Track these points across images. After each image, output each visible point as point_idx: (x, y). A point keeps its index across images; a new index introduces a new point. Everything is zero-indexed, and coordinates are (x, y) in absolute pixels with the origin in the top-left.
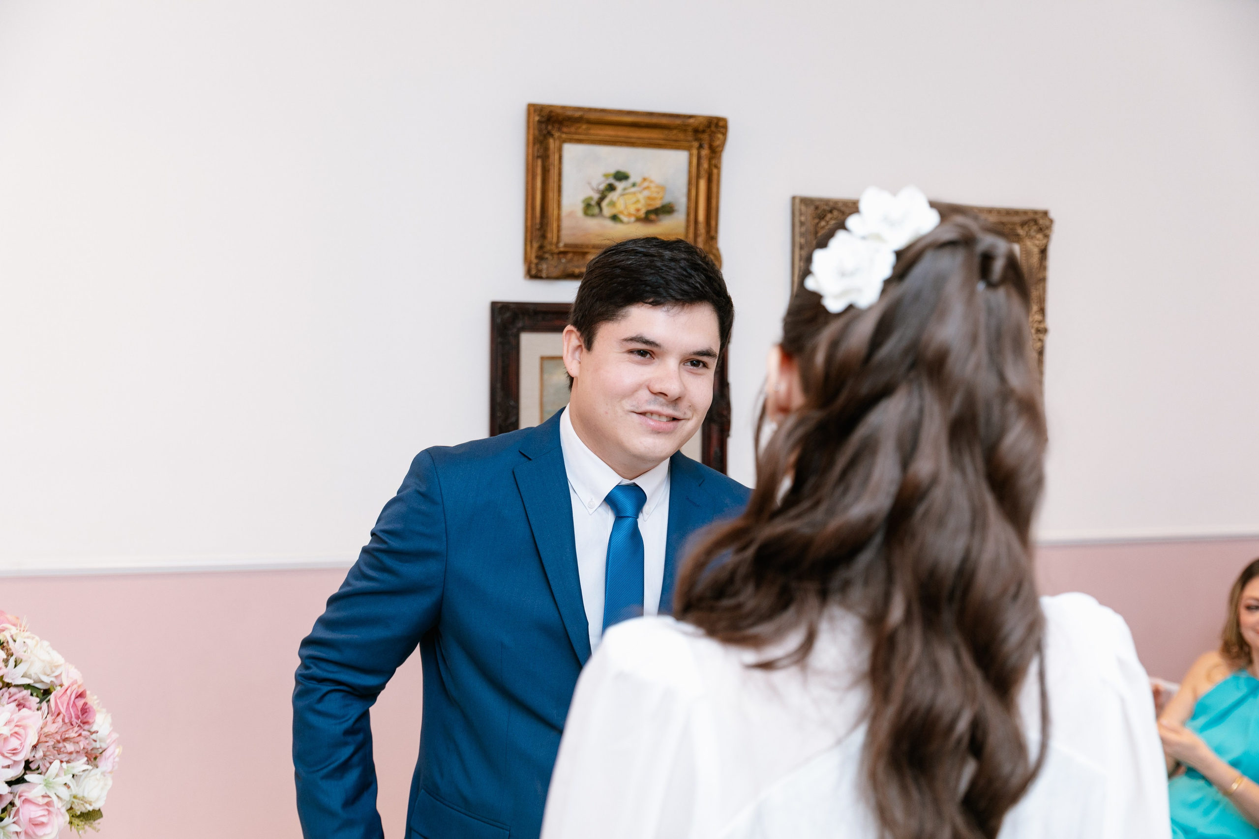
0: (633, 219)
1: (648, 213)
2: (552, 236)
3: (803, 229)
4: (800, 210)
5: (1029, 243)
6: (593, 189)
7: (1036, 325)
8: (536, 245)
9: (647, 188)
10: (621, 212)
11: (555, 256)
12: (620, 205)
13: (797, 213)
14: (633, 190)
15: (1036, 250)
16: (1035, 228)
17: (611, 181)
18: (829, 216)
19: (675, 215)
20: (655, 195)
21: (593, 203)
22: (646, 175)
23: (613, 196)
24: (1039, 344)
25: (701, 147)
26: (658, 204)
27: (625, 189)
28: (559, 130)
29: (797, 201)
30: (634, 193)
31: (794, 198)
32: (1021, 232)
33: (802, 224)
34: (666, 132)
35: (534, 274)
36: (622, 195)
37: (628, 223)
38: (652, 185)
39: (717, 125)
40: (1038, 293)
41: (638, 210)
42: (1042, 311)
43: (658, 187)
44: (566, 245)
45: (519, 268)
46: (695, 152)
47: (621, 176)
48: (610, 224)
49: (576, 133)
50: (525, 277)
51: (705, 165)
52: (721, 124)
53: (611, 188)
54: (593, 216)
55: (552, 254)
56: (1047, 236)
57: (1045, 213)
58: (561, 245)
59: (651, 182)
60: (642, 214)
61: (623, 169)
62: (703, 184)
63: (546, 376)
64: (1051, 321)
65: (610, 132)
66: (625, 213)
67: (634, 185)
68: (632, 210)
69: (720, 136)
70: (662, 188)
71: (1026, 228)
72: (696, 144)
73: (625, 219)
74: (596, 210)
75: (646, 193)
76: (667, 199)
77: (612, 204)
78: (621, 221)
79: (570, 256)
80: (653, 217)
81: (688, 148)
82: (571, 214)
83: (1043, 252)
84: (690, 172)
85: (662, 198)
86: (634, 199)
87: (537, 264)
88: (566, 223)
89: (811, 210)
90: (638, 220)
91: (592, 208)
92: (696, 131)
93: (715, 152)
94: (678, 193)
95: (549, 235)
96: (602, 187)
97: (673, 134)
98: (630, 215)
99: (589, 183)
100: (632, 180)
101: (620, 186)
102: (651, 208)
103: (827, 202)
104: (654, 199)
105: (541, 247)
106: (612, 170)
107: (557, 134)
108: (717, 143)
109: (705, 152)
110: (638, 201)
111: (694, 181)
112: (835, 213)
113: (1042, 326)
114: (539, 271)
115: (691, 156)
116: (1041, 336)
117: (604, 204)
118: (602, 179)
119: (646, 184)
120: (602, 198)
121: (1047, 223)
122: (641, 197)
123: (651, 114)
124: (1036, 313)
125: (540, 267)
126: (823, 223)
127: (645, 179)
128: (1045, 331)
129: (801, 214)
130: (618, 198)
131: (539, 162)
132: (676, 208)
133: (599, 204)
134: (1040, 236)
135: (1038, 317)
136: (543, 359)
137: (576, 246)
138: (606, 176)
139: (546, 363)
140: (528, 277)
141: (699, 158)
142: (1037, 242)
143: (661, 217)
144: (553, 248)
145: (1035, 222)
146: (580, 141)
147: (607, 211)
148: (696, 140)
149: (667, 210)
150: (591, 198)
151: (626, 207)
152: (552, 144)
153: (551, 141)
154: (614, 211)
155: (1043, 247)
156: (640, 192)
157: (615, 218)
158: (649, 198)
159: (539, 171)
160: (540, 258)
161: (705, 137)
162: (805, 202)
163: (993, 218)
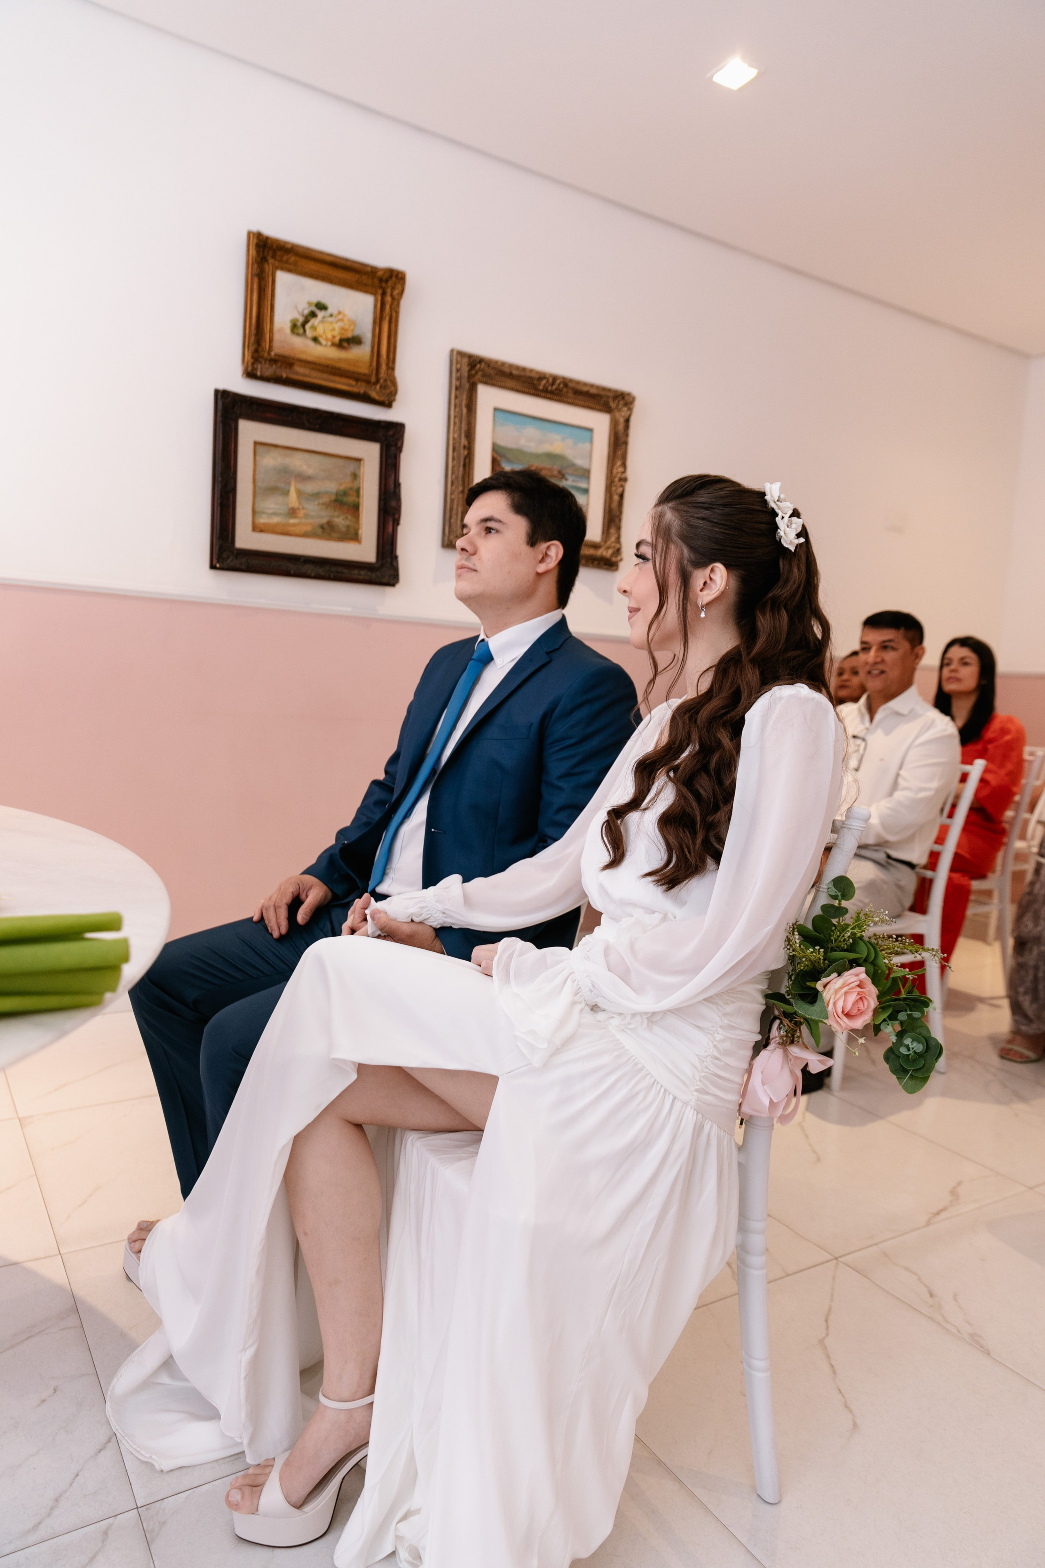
0: (329, 343)
1: (341, 340)
2: (265, 345)
3: (459, 374)
4: (457, 359)
5: (617, 414)
6: (299, 312)
7: (619, 475)
8: (252, 348)
9: (342, 320)
10: (321, 336)
11: (268, 363)
12: (320, 330)
13: (454, 362)
14: (330, 319)
15: (622, 420)
16: (622, 402)
17: (314, 308)
18: (478, 366)
19: (362, 346)
20: (347, 327)
21: (299, 324)
22: (341, 309)
23: (314, 322)
24: (620, 490)
25: (384, 294)
26: (349, 335)
27: (324, 317)
28: (274, 257)
29: (455, 353)
30: (332, 323)
31: (452, 351)
32: (613, 405)
33: (459, 371)
34: (357, 276)
35: (250, 374)
36: (322, 321)
37: (326, 346)
38: (346, 319)
39: (397, 277)
40: (622, 451)
41: (334, 337)
42: (624, 465)
43: (349, 320)
44: (276, 355)
45: (237, 368)
46: (379, 298)
47: (321, 307)
48: (311, 344)
49: (287, 262)
50: (243, 375)
51: (387, 310)
52: (400, 276)
53: (313, 315)
54: (298, 334)
55: (266, 360)
56: (630, 410)
57: (629, 394)
58: (273, 353)
59: (344, 315)
60: (337, 340)
61: (325, 301)
62: (385, 327)
63: (258, 458)
64: (630, 474)
65: (313, 267)
66: (324, 337)
67: (331, 315)
68: (329, 336)
69: (400, 287)
70: (353, 323)
71: (616, 402)
72: (380, 292)
73: (324, 342)
74: (301, 331)
75: (340, 324)
76: (357, 332)
77: (314, 328)
78: (320, 343)
79: (279, 364)
80: (345, 344)
81: (374, 294)
82: (281, 330)
83: (627, 421)
84: (375, 312)
85: (353, 330)
86: (331, 327)
87: (253, 364)
88: (277, 337)
89: (465, 361)
90: (333, 344)
91: (298, 328)
92: (381, 280)
93: (396, 300)
94: (365, 328)
95: (263, 344)
96: (306, 312)
97: (364, 279)
98: (327, 339)
99: (296, 307)
100: (330, 311)
101: (321, 314)
102: (345, 336)
103: (477, 357)
104: (346, 330)
105: (256, 351)
106: (315, 301)
107: (271, 261)
108: (397, 292)
109: (388, 298)
110: (333, 330)
111: (378, 321)
112: (483, 364)
113: (623, 476)
114: (254, 369)
115: (376, 301)
116: (622, 483)
117: (308, 326)
118: (307, 306)
119: (340, 317)
120: (306, 322)
121: (631, 399)
122: (337, 326)
123: (347, 260)
124: (619, 466)
125: (255, 366)
126: (473, 372)
127: (339, 313)
128: (625, 480)
129: (457, 363)
130: (318, 324)
131: (256, 280)
132: (363, 340)
133: (304, 325)
134: (625, 409)
135: (621, 469)
136: (256, 443)
137: (284, 357)
138: (310, 304)
139: (259, 448)
140: (245, 375)
141: (383, 302)
142: (623, 414)
143: (352, 346)
144: (266, 355)
145: (623, 398)
146: (290, 271)
147: (309, 333)
148: (381, 287)
149: (356, 341)
150: (297, 320)
151: (324, 332)
152: (268, 268)
153: (266, 266)
154: (315, 334)
155: (627, 418)
156: (337, 322)
157: (315, 340)
158: (343, 329)
159: (255, 287)
160: (256, 360)
161: (389, 287)
162: (461, 354)
163: (593, 391)
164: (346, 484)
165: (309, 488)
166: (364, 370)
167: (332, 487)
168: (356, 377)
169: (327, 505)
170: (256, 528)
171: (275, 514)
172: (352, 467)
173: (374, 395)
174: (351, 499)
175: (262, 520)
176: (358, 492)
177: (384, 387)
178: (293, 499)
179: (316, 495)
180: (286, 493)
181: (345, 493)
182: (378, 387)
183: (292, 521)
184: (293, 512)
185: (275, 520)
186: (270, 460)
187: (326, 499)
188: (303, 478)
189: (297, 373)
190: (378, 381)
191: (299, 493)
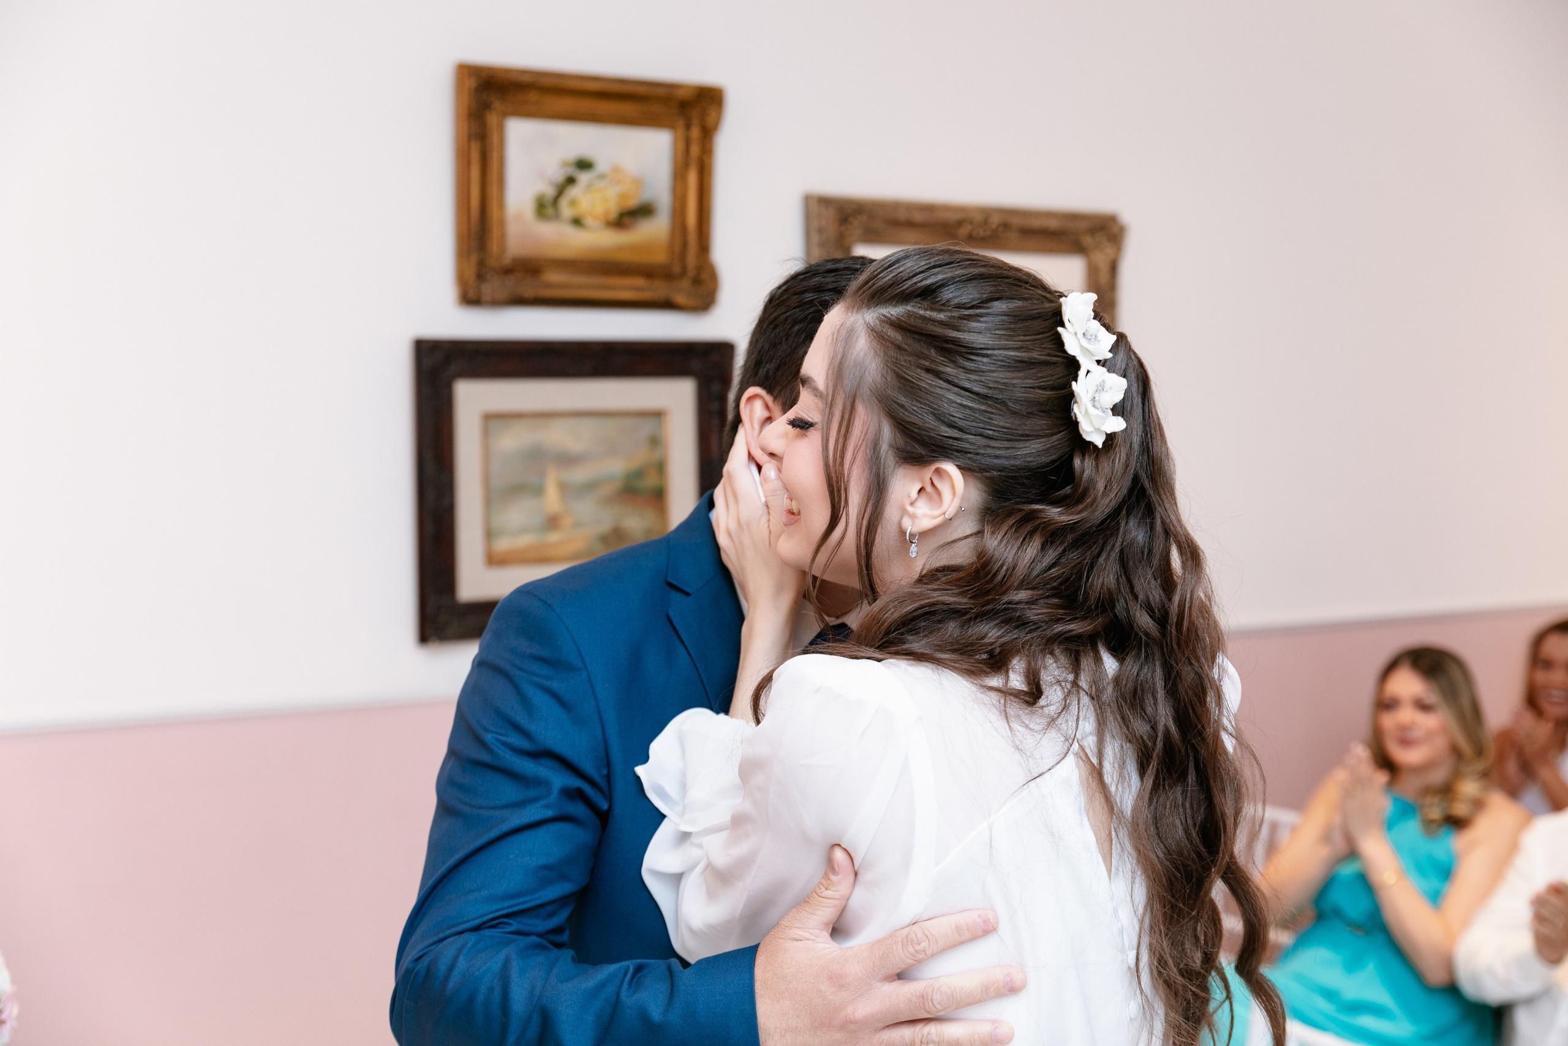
0: (601, 223)
1: (620, 215)
2: (494, 247)
4: (816, 212)
5: (1094, 257)
6: (546, 181)
8: (474, 258)
9: (619, 180)
10: (586, 215)
11: (499, 274)
12: (583, 205)
13: (812, 216)
14: (599, 183)
15: (1105, 266)
16: (1102, 234)
17: (571, 171)
18: (854, 220)
19: (656, 218)
20: (628, 190)
21: (548, 200)
22: (618, 163)
23: (574, 192)
25: (688, 127)
26: (633, 203)
27: (589, 182)
28: (501, 99)
29: (813, 201)
30: (602, 188)
31: (806, 198)
32: (1088, 240)
33: (820, 231)
34: (644, 104)
35: (470, 298)
36: (588, 190)
37: (595, 228)
38: (626, 179)
39: (708, 96)
41: (607, 211)
43: (631, 179)
44: (511, 260)
45: (449, 290)
46: (680, 133)
47: (584, 165)
48: (570, 230)
49: (523, 104)
50: (458, 303)
51: (695, 150)
52: (715, 95)
53: (571, 181)
54: (547, 218)
55: (495, 271)
56: (1118, 246)
57: (1114, 219)
58: (506, 259)
59: (624, 172)
60: (613, 215)
61: (589, 154)
62: (692, 178)
63: (490, 442)
65: (568, 103)
66: (591, 214)
67: (602, 177)
68: (599, 209)
69: (713, 114)
70: (638, 182)
71: (1092, 234)
72: (681, 123)
73: (589, 221)
74: (552, 211)
75: (617, 188)
76: (646, 197)
77: (573, 203)
78: (585, 227)
79: (518, 272)
80: (626, 220)
81: (672, 128)
82: (518, 217)
83: (1115, 267)
84: (674, 159)
85: (638, 194)
86: (601, 196)
87: (475, 284)
88: (512, 229)
89: (830, 214)
90: (607, 224)
91: (546, 207)
92: (683, 106)
93: (708, 133)
94: (659, 188)
95: (490, 246)
96: (559, 179)
97: (655, 108)
98: (596, 218)
99: (543, 175)
100: (598, 170)
101: (584, 178)
102: (625, 207)
103: (850, 202)
104: (628, 196)
105: (478, 262)
106: (573, 157)
107: (497, 104)
108: (710, 120)
109: (695, 132)
110: (606, 200)
111: (680, 172)
114: (479, 295)
115: (675, 139)
117: (564, 203)
118: (559, 169)
119: (616, 175)
120: (559, 195)
121: (1120, 230)
122: (612, 192)
125: (480, 289)
126: (846, 230)
127: (615, 169)
129: (818, 217)
130: (581, 195)
131: (475, 144)
132: (657, 208)
133: (556, 200)
134: (1109, 246)
136: (486, 417)
137: (524, 261)
138: (564, 164)
139: (490, 422)
140: (462, 302)
141: (688, 142)
142: (1106, 255)
143: (638, 220)
144: (495, 265)
145: (1104, 227)
146: (529, 115)
147: (566, 211)
148: (683, 117)
149: (644, 211)
150: (545, 195)
151: (591, 206)
152: (492, 119)
153: (488, 117)
154: (575, 213)
155: (1114, 261)
156: (611, 186)
157: (577, 222)
158: (623, 196)
159: (475, 156)
160: (481, 277)
161: (695, 115)
162: (824, 201)
163: (1053, 224)
164: (640, 457)
165: (579, 475)
166: (660, 257)
167: (616, 467)
168: (648, 272)
169: (608, 501)
170: (494, 560)
171: (523, 530)
172: (646, 428)
173: (680, 299)
174: (650, 482)
175: (503, 544)
176: (661, 467)
177: (697, 281)
178: (552, 499)
179: (590, 486)
180: (538, 491)
181: (639, 474)
182: (686, 283)
183: (554, 537)
184: (552, 522)
185: (524, 541)
186: (511, 440)
187: (607, 490)
188: (567, 460)
189: (549, 285)
190: (684, 273)
191: (564, 488)
